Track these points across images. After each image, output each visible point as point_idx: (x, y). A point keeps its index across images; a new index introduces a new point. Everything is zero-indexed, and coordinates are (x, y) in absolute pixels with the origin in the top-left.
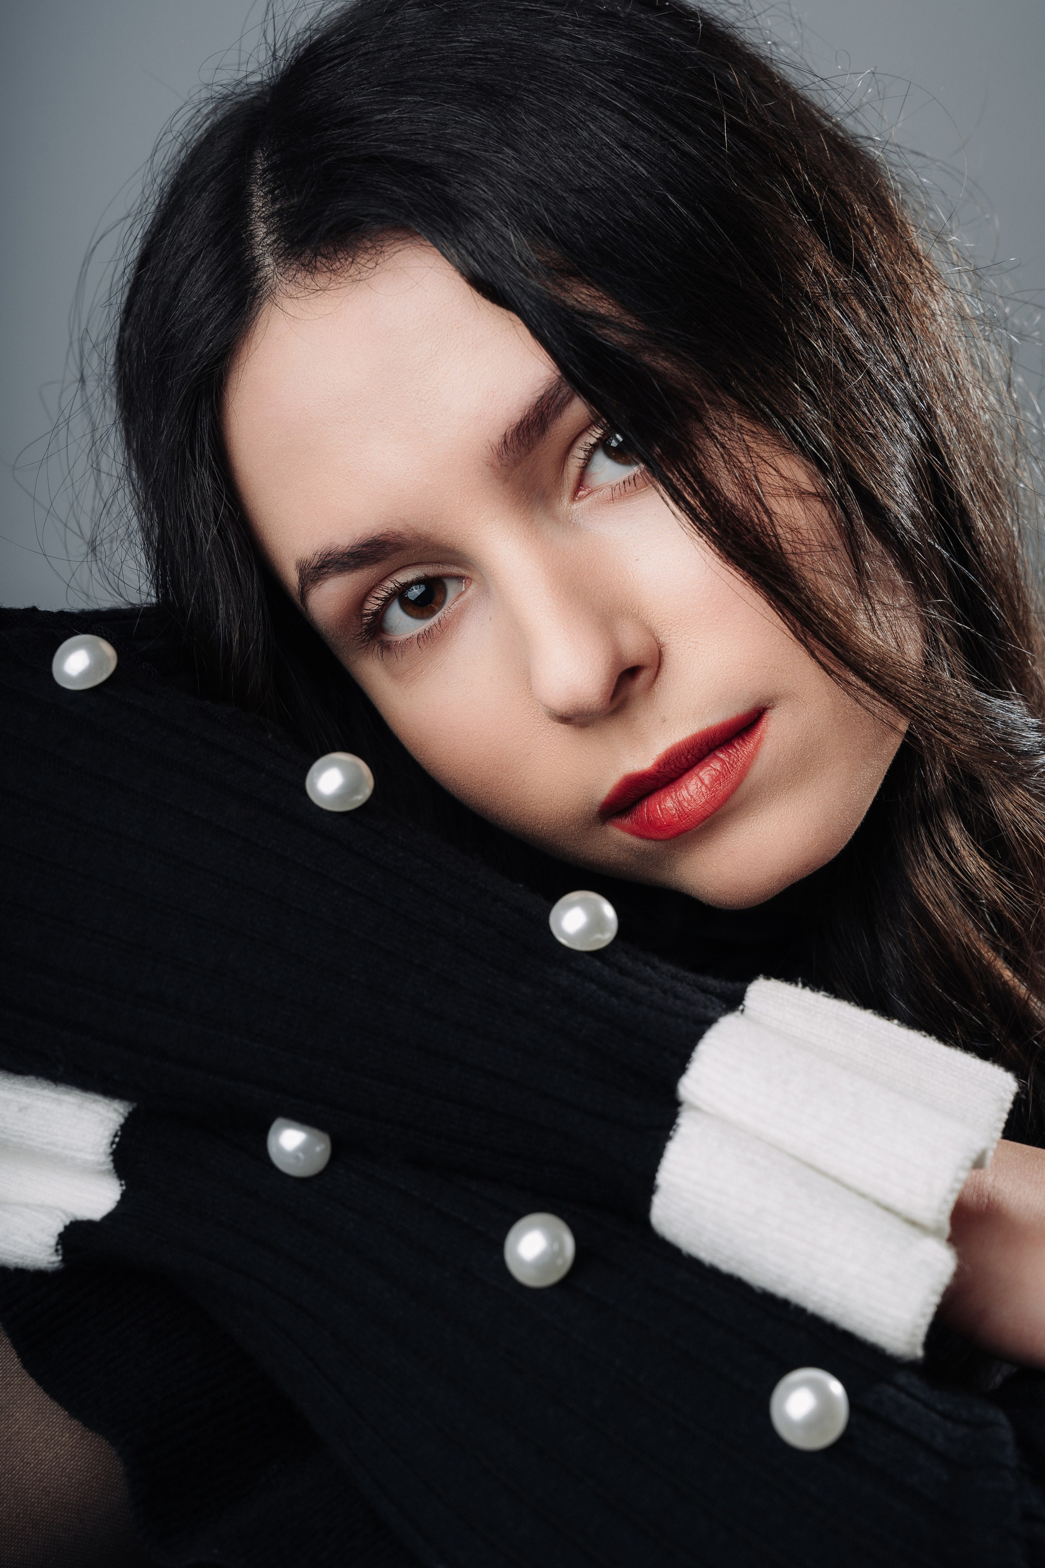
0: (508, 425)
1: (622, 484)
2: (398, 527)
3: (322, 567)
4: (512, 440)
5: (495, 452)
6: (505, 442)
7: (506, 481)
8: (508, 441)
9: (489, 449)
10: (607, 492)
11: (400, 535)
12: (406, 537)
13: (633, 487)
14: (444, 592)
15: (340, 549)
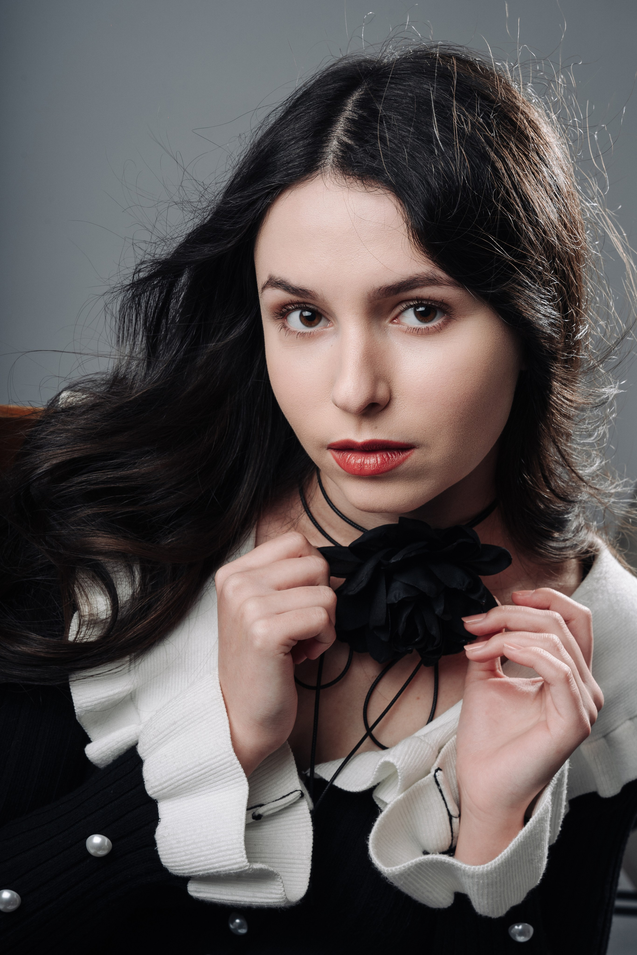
0: (385, 284)
1: (413, 328)
2: (318, 292)
3: (279, 284)
4: (382, 290)
5: (374, 290)
6: (380, 290)
7: (371, 302)
8: (381, 290)
9: (372, 288)
10: (405, 328)
11: (317, 295)
12: (319, 297)
13: (416, 333)
14: (320, 320)
15: (290, 284)
